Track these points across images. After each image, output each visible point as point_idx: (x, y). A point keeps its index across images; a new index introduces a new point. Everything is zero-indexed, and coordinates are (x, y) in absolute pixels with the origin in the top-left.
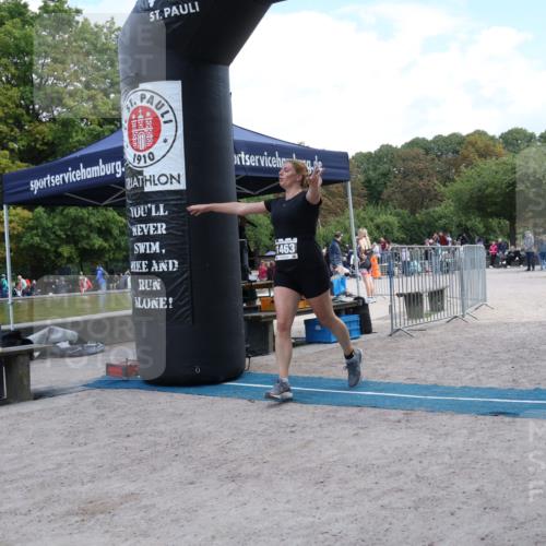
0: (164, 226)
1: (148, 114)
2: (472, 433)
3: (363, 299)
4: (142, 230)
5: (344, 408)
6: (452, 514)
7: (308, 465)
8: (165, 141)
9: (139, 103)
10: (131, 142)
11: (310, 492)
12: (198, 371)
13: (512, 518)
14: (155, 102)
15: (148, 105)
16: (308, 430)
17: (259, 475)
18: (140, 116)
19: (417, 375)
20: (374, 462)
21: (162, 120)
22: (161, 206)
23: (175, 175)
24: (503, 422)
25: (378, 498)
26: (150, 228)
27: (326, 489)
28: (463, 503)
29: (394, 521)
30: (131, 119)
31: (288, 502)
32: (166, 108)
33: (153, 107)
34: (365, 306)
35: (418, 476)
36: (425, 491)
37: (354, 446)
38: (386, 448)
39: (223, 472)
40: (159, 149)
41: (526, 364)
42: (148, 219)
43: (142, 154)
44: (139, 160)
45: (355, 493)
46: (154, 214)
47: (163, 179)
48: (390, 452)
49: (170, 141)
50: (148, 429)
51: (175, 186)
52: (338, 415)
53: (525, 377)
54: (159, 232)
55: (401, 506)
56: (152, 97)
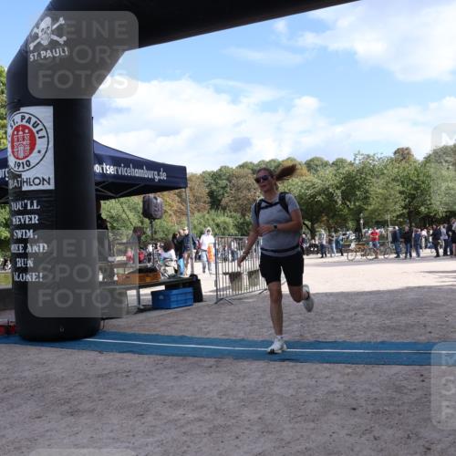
0: (37, 217)
1: (27, 131)
2: (263, 375)
3: (196, 276)
4: (20, 220)
5: (170, 357)
6: (237, 438)
7: (134, 402)
8: (39, 152)
9: (20, 123)
10: (13, 152)
11: (131, 423)
12: (62, 330)
13: (282, 440)
14: (32, 122)
15: (27, 124)
16: (139, 374)
17: (94, 410)
18: (21, 133)
19: (231, 332)
20: (186, 398)
21: (37, 136)
22: (35, 202)
23: (46, 178)
24: (288, 366)
25: (182, 426)
26: (26, 219)
27: (143, 421)
28: (247, 429)
29: (192, 445)
30: (13, 134)
31: (112, 431)
32: (40, 127)
33: (30, 126)
34: (198, 281)
35: (216, 409)
36: (220, 421)
37: (172, 386)
38: (196, 388)
39: (65, 408)
40: (34, 158)
41: (311, 323)
42: (24, 212)
43: (21, 161)
44: (19, 166)
45: (165, 423)
46: (29, 208)
47: (37, 181)
48: (199, 390)
49: (43, 152)
50: (16, 375)
51: (46, 187)
52: (165, 363)
53: (309, 333)
54: (33, 222)
55: (198, 432)
56: (30, 118)
